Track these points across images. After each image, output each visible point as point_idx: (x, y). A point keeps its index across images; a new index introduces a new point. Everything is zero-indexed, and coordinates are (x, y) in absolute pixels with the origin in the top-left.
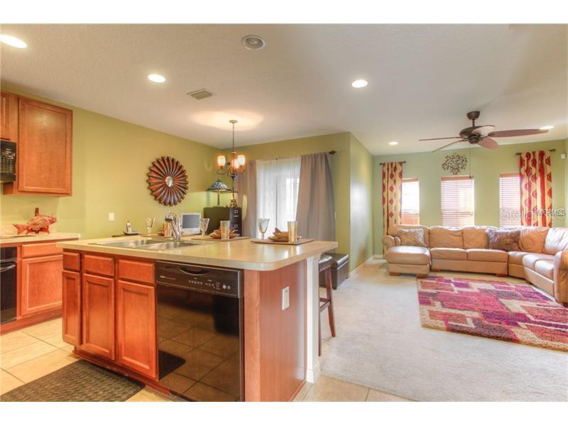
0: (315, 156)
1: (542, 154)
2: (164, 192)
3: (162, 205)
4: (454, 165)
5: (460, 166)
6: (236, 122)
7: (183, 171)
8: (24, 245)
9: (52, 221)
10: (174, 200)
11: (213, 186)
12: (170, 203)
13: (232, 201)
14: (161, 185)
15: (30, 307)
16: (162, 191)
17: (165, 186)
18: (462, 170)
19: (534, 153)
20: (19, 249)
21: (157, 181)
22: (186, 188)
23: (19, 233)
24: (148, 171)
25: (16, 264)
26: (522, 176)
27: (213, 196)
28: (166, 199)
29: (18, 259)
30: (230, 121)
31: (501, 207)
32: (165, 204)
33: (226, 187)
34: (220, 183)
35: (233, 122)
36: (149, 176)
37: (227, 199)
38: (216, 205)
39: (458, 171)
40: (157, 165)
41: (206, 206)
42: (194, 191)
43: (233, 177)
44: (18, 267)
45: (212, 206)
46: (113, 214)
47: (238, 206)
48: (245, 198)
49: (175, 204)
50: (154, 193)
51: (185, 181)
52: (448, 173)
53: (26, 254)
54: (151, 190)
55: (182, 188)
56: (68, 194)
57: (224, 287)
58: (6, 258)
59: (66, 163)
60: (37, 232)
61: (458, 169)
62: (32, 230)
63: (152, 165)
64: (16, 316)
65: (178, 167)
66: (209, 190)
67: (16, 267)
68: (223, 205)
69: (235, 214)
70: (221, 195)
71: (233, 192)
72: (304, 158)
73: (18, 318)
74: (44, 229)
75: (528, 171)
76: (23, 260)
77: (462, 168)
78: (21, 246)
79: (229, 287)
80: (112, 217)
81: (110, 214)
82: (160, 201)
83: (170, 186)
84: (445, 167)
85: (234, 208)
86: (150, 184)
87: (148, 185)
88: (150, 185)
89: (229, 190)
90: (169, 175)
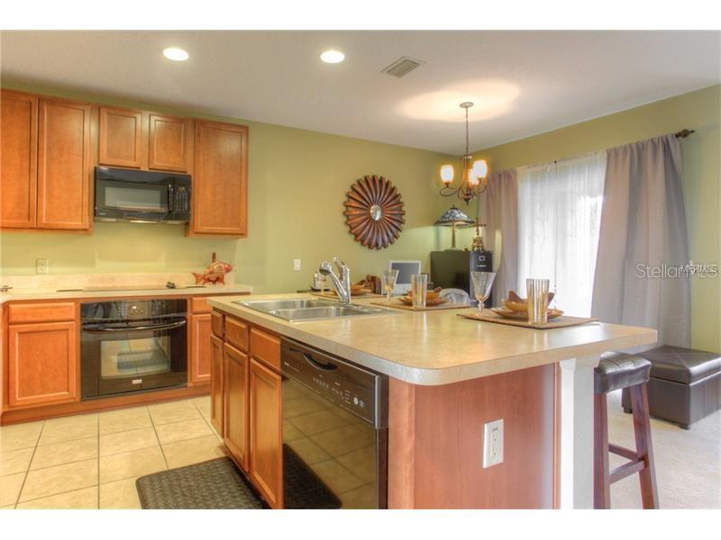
0: (640, 148)
2: (368, 227)
3: (366, 249)
6: (472, 104)
7: (397, 196)
8: (194, 299)
9: (228, 270)
10: (383, 241)
11: (443, 217)
12: (377, 245)
13: (475, 241)
14: (364, 217)
15: (200, 374)
16: (365, 226)
17: (370, 219)
20: (189, 302)
21: (358, 212)
22: (401, 222)
23: (197, 283)
24: (345, 199)
25: (186, 320)
27: (446, 232)
28: (371, 239)
29: (189, 314)
30: (461, 106)
32: (370, 246)
33: (464, 217)
34: (456, 212)
35: (466, 106)
36: (347, 206)
37: (466, 238)
38: (449, 247)
40: (359, 190)
41: (433, 250)
42: (414, 226)
43: (467, 200)
44: (189, 323)
45: (443, 250)
46: (299, 261)
47: (487, 249)
48: (498, 236)
49: (385, 246)
50: (353, 231)
51: (401, 210)
53: (197, 308)
54: (350, 226)
55: (395, 223)
56: (243, 235)
57: (356, 401)
58: (178, 312)
59: (240, 195)
60: (214, 282)
62: (209, 280)
63: (350, 190)
64: (186, 381)
65: (388, 191)
66: (438, 223)
67: (186, 324)
68: (459, 247)
69: (481, 263)
70: (458, 232)
71: (477, 226)
72: (612, 156)
73: (190, 384)
74: (219, 280)
76: (194, 316)
78: (191, 299)
79: (362, 404)
80: (297, 264)
81: (296, 260)
82: (362, 241)
83: (377, 219)
85: (478, 253)
86: (347, 217)
87: (345, 219)
88: (348, 220)
89: (471, 223)
90: (375, 203)
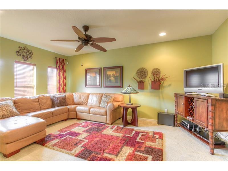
1: (63, 60)
4: (24, 54)
5: (29, 56)
18: (29, 59)
19: (61, 59)
26: (57, 69)
31: (48, 83)
39: (28, 59)
52: (20, 59)
61: (27, 57)
75: (59, 67)
77: (30, 58)
84: (18, 53)
